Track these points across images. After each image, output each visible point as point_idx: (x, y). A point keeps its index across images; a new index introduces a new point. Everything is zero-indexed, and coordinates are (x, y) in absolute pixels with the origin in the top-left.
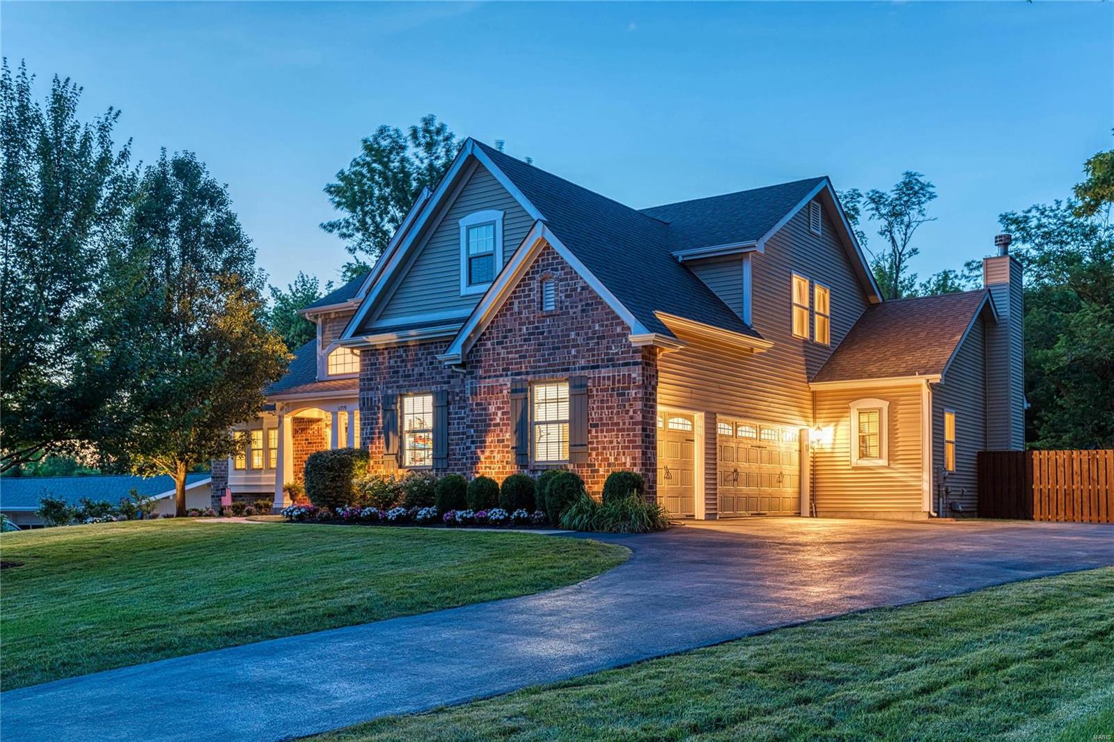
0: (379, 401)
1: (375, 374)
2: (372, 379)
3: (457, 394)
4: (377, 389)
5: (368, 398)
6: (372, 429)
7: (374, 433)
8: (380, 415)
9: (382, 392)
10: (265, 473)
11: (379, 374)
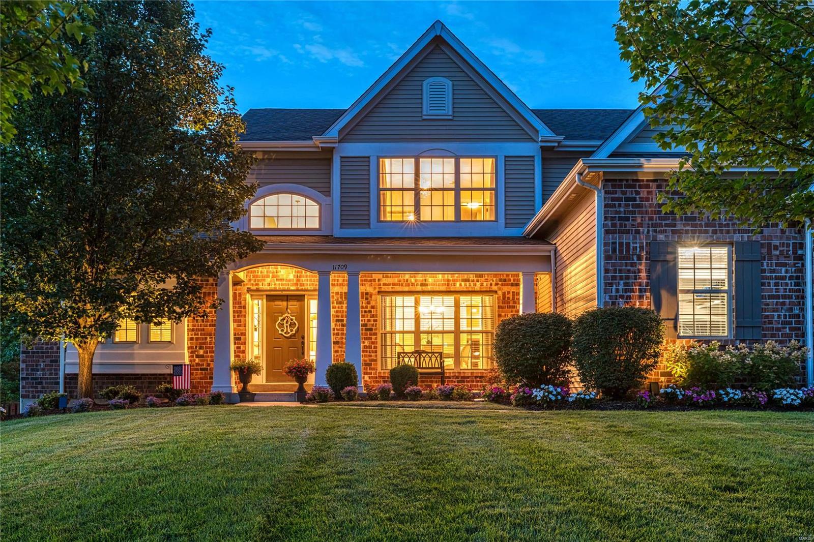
0: (642, 248)
1: (633, 212)
2: (628, 219)
3: (776, 248)
4: (638, 232)
5: (621, 244)
6: (626, 284)
7: (633, 291)
8: (643, 267)
9: (647, 237)
10: (141, 348)
11: (640, 212)
